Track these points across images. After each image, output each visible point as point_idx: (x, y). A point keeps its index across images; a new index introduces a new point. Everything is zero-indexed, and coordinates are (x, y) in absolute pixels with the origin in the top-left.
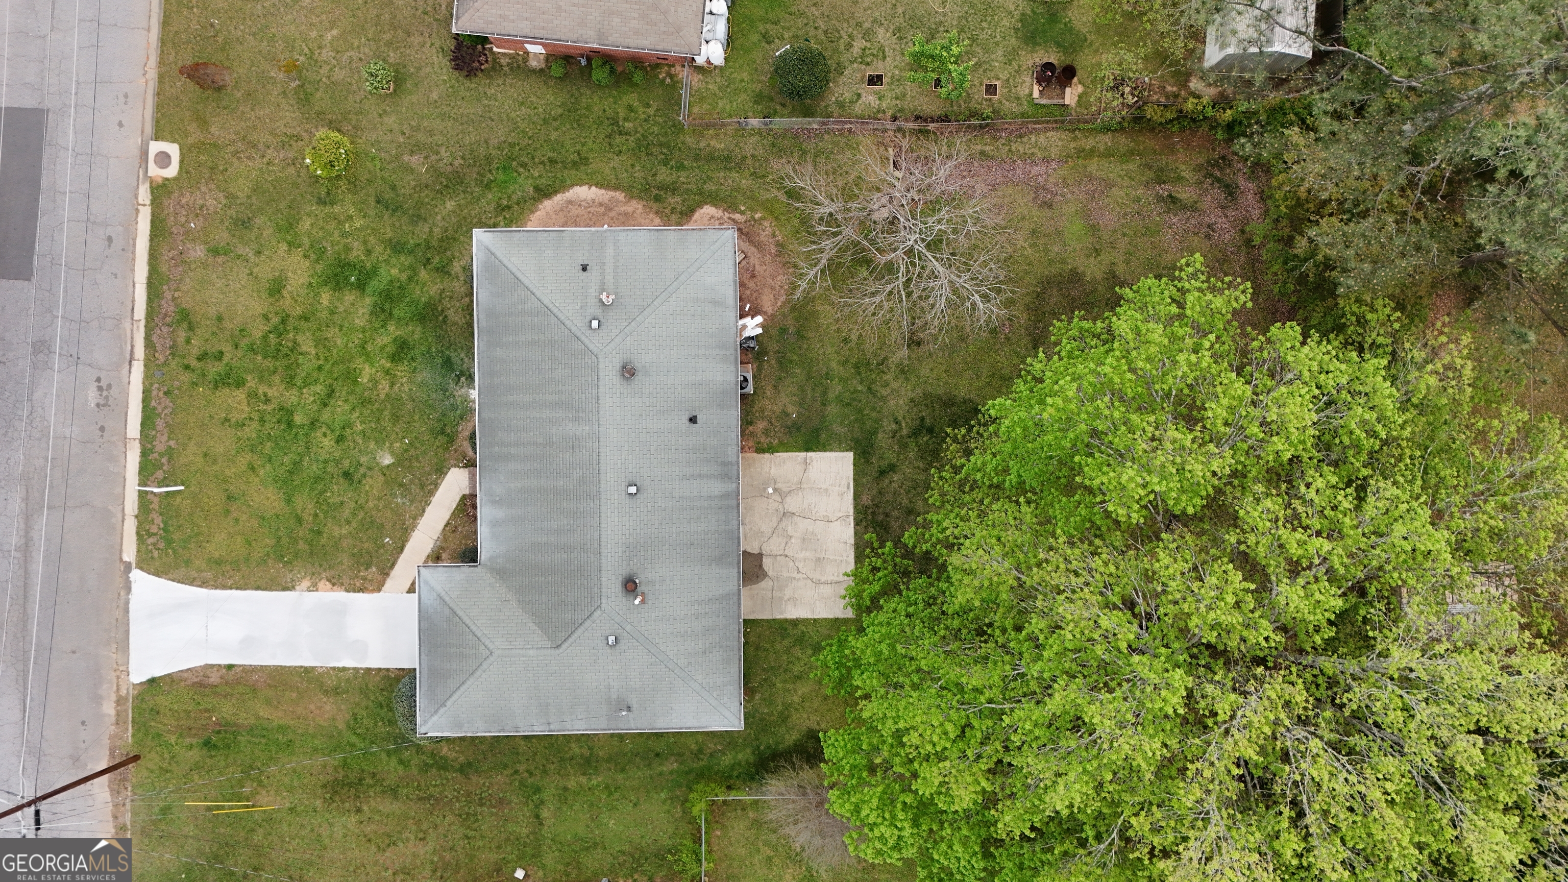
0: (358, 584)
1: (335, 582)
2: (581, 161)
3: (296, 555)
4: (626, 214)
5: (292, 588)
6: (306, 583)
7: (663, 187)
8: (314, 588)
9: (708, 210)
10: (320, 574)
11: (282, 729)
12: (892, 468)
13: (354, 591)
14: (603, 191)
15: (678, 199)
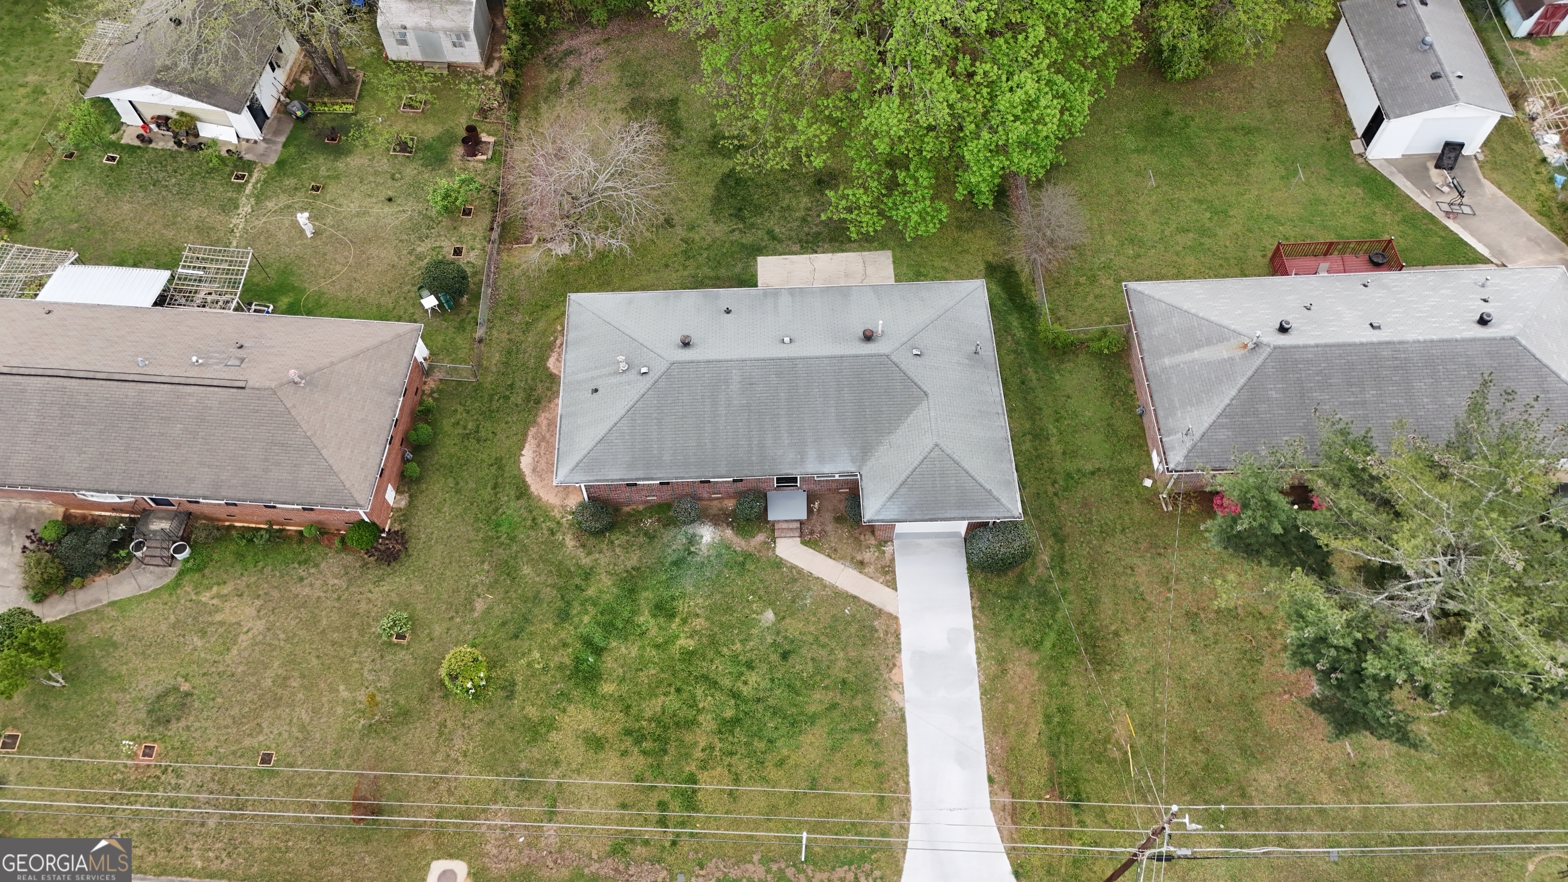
0: (892, 639)
1: (892, 663)
2: (499, 463)
3: (869, 708)
4: (549, 425)
5: (902, 710)
6: (895, 695)
7: (528, 399)
8: (899, 686)
9: (551, 363)
10: (885, 681)
11: (1048, 719)
12: (770, 232)
13: (899, 643)
14: (527, 445)
15: (540, 385)
